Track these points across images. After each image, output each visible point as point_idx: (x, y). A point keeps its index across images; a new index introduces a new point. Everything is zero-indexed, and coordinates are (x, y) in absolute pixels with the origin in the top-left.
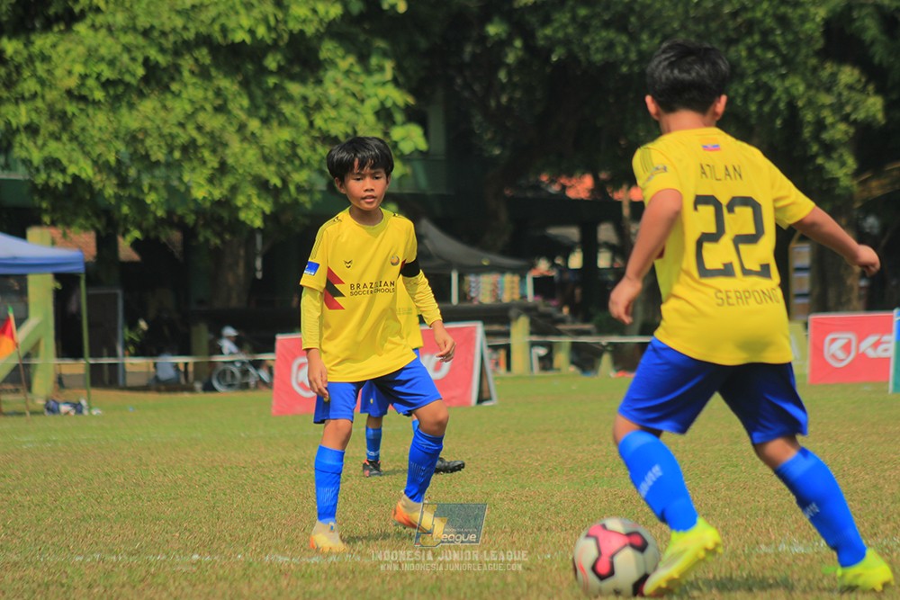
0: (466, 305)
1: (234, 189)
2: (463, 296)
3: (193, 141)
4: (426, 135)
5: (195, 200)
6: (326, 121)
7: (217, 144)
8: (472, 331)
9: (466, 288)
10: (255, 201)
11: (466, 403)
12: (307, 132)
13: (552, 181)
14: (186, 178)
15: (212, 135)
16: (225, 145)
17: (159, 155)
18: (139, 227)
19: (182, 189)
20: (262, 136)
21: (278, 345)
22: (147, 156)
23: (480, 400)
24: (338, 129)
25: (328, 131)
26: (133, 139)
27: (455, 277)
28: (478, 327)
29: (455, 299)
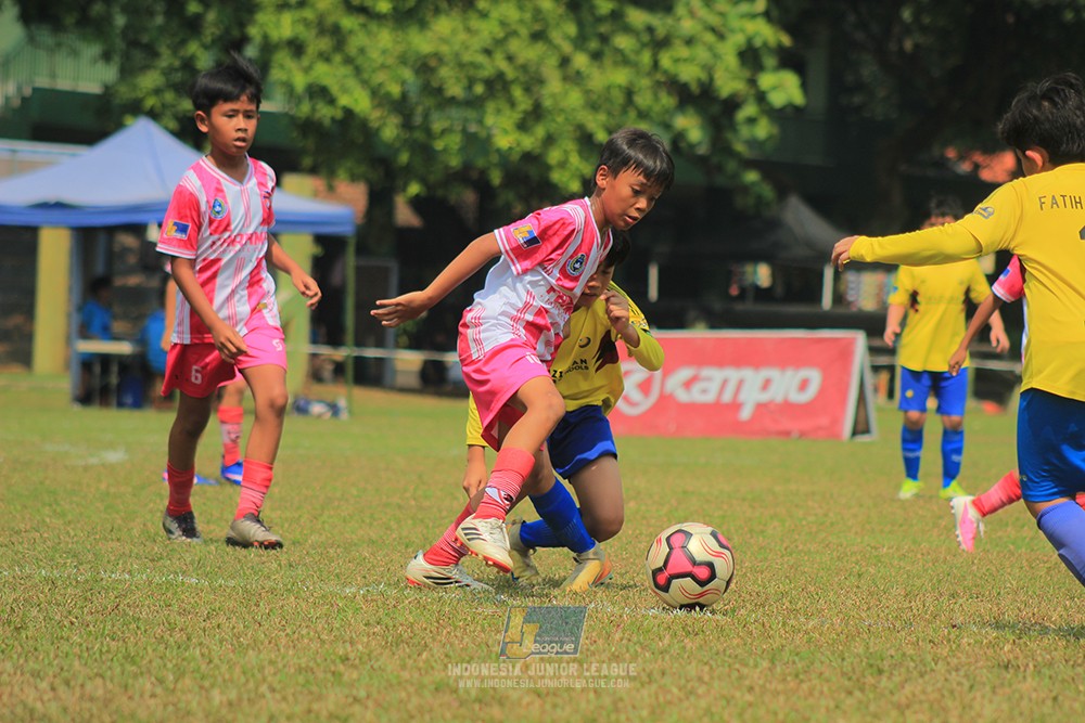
0: (841, 310)
1: (550, 140)
2: (839, 298)
3: (501, 76)
4: (804, 86)
5: (498, 151)
6: (675, 61)
7: (533, 81)
8: (851, 343)
9: (842, 287)
11: (832, 432)
12: (649, 74)
13: (962, 158)
14: (490, 120)
15: (524, 68)
16: (541, 81)
17: (455, 90)
18: (423, 181)
19: (483, 134)
20: (588, 76)
22: (439, 91)
23: (855, 433)
24: (689, 74)
25: (676, 75)
26: (425, 67)
27: (829, 273)
28: (860, 339)
29: (827, 301)
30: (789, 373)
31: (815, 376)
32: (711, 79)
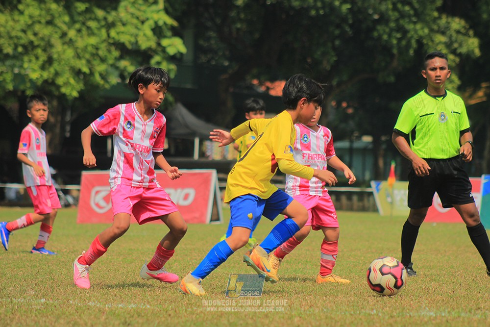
0: (203, 160)
1: (57, 74)
2: (202, 154)
3: (31, 43)
5: (31, 80)
6: (118, 33)
7: (48, 46)
8: (210, 175)
9: (204, 149)
10: (72, 81)
11: (201, 221)
12: (106, 40)
13: (261, 84)
14: (26, 65)
15: (42, 39)
16: (51, 46)
17: (8, 50)
19: (23, 73)
20: (76, 41)
21: (83, 179)
23: (211, 220)
24: (125, 39)
25: (119, 40)
27: (197, 142)
28: (214, 173)
29: (196, 156)
30: (179, 191)
31: (192, 192)
32: (137, 42)
